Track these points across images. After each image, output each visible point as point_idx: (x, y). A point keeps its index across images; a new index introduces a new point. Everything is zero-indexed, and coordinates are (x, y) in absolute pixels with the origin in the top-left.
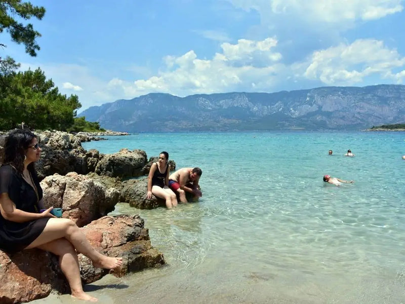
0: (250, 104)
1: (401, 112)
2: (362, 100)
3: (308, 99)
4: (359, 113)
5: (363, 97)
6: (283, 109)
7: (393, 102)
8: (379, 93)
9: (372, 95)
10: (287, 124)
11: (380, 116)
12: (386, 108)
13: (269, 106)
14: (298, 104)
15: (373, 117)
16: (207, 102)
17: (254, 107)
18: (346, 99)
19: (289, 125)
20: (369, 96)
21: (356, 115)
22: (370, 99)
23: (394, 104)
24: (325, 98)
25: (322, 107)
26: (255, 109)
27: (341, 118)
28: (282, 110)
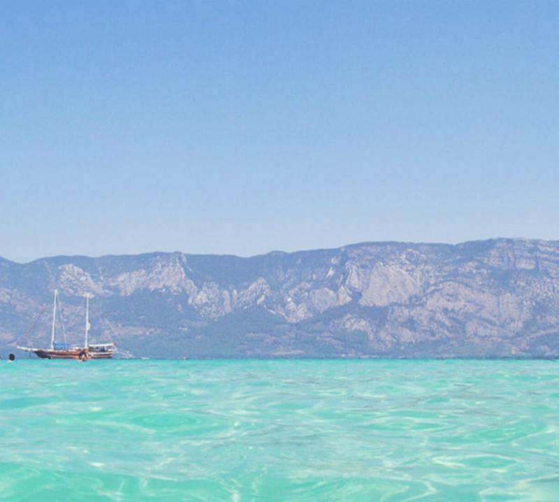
0: (190, 285)
1: (540, 308)
2: (453, 276)
3: (331, 273)
4: (445, 310)
5: (457, 270)
6: (266, 297)
7: (523, 284)
8: (493, 260)
9: (476, 264)
10: (270, 340)
11: (494, 319)
12: (508, 297)
13: (235, 292)
14: (308, 286)
15: (476, 321)
16: (83, 279)
17: (198, 293)
18: (418, 274)
19: (275, 342)
20: (469, 266)
21: (438, 315)
22: (471, 275)
23: (523, 288)
24: (368, 270)
25: (360, 295)
26: (201, 298)
27: (404, 325)
28: (264, 302)
